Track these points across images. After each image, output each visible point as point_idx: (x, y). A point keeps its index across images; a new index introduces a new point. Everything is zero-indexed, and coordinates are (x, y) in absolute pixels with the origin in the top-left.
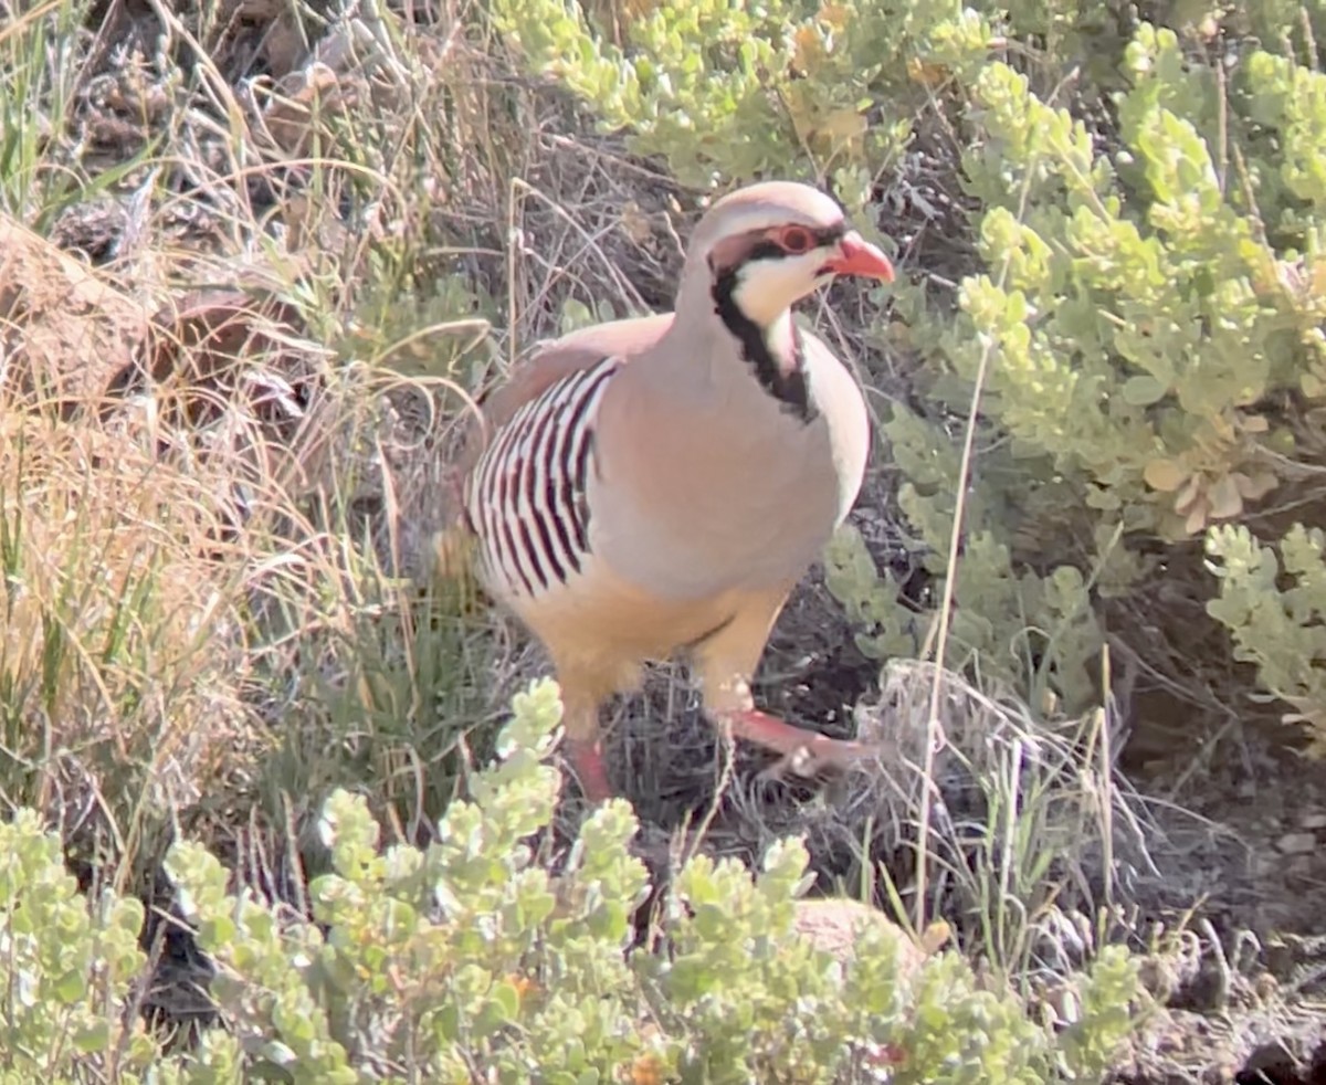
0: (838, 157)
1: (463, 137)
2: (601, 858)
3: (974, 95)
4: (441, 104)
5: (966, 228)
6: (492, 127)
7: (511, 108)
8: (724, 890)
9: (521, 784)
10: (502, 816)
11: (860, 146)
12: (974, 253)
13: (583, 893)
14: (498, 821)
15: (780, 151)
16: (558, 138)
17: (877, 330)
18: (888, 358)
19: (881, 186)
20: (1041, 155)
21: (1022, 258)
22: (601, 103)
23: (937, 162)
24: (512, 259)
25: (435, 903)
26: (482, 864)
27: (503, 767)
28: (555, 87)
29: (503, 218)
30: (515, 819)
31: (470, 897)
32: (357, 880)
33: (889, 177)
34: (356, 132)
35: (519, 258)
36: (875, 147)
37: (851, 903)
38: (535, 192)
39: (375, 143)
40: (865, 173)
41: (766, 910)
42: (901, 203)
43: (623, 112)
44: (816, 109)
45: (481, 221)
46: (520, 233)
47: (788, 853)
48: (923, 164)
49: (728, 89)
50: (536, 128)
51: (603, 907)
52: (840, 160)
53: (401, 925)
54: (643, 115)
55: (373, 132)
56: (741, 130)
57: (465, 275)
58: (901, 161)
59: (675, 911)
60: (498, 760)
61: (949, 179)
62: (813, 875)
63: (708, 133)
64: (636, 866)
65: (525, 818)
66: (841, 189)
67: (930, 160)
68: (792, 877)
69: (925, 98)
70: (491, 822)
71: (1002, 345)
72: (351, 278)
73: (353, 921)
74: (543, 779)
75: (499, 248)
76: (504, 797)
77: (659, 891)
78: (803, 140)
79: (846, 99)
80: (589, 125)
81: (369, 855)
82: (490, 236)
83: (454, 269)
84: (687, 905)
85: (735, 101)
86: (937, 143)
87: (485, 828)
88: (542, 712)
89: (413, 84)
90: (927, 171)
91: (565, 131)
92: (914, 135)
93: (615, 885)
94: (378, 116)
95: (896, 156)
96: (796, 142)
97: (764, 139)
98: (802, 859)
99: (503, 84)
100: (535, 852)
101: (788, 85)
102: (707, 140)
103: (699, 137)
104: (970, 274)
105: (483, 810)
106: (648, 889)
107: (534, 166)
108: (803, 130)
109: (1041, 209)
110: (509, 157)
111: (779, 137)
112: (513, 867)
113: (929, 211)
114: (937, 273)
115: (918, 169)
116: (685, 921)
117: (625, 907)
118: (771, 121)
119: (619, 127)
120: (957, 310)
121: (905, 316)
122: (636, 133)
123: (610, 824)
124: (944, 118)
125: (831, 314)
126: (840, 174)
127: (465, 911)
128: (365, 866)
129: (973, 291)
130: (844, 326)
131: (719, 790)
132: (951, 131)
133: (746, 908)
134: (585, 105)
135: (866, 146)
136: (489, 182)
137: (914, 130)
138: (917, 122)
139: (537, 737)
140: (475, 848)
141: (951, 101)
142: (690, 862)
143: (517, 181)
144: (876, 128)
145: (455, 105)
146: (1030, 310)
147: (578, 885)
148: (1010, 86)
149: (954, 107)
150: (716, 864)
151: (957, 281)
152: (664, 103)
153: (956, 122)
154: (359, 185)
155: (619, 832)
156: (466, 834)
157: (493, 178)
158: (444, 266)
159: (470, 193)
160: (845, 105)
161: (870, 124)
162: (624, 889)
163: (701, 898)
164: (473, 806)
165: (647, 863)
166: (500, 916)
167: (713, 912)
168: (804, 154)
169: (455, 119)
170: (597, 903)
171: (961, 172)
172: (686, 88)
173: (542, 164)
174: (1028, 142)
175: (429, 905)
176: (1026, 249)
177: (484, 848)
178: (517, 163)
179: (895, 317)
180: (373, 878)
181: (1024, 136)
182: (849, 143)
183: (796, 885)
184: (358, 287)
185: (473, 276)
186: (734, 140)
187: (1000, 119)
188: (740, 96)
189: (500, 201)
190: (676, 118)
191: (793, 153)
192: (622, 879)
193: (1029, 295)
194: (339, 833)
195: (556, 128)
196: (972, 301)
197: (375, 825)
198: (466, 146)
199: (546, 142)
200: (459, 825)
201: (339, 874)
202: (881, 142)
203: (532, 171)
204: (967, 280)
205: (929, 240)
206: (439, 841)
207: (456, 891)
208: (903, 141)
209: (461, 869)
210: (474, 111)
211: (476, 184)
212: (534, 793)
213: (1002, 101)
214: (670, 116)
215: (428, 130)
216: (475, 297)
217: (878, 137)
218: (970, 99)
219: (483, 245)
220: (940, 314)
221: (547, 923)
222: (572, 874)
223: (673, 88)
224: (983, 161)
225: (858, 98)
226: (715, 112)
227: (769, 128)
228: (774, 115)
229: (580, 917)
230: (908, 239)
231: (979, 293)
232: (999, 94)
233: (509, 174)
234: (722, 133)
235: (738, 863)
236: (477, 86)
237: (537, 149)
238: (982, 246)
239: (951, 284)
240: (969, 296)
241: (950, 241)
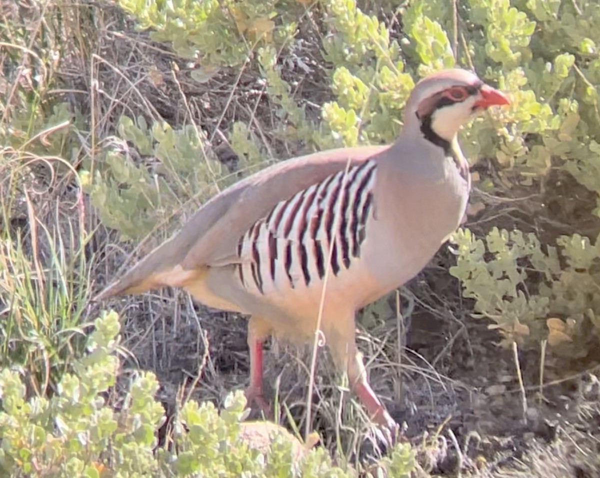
0: (260, 42)
1: (67, 32)
2: (141, 403)
3: (329, 10)
4: (55, 16)
5: (325, 78)
6: (81, 28)
7: (91, 18)
8: (204, 417)
9: (99, 365)
10: (90, 381)
11: (271, 37)
12: (330, 90)
13: (131, 420)
14: (87, 384)
15: (230, 39)
16: (116, 33)
17: (280, 130)
18: (286, 145)
19: (282, 57)
20: (363, 41)
21: (354, 93)
22: (137, 15)
23: (310, 44)
24: (93, 95)
25: (56, 426)
26: (79, 407)
27: (89, 356)
28: (114, 7)
29: (88, 74)
30: (96, 382)
31: (73, 423)
32: (15, 415)
33: (285, 52)
34: (11, 31)
35: (96, 96)
36: (279, 37)
37: (269, 423)
38: (104, 61)
39: (21, 36)
40: (274, 50)
41: (225, 428)
42: (292, 65)
43: (149, 20)
44: (248, 17)
45: (76, 76)
46: (97, 82)
47: (237, 399)
48: (303, 45)
49: (203, 7)
50: (104, 28)
51: (142, 427)
52: (261, 44)
53: (38, 438)
54: (159, 21)
55: (20, 31)
56: (209, 28)
57: (69, 104)
58: (292, 43)
59: (179, 429)
60: (87, 352)
61: (317, 52)
62: (249, 409)
63: (192, 30)
64: (158, 406)
65: (101, 382)
66: (262, 58)
67: (306, 43)
68: (238, 411)
69: (303, 11)
70: (84, 385)
71: (344, 137)
72: (9, 105)
73: (13, 436)
74: (110, 362)
75: (85, 89)
76: (91, 372)
77: (171, 418)
78: (241, 33)
79: (263, 12)
80: (131, 27)
81: (21, 402)
82: (81, 83)
83: (62, 101)
84: (185, 426)
85: (207, 14)
86: (310, 35)
87: (81, 387)
88: (110, 328)
89: (40, 6)
90: (305, 48)
91: (120, 29)
92: (298, 31)
93: (148, 416)
94: (23, 22)
95: (289, 41)
96: (238, 35)
97: (221, 33)
98: (244, 401)
99: (87, 6)
100: (106, 400)
101: (233, 5)
102: (191, 34)
103: (188, 32)
104: (328, 101)
105: (80, 378)
106: (164, 418)
107: (103, 48)
108: (241, 28)
109: (363, 68)
110: (90, 43)
111: (229, 32)
112: (95, 407)
113: (307, 69)
114: (312, 101)
115: (300, 48)
116: (184, 434)
117: (153, 427)
118: (225, 24)
119: (147, 28)
120: (322, 119)
121: (295, 123)
122: (155, 31)
123: (145, 385)
124: (314, 22)
125: (256, 122)
126: (261, 51)
127: (71, 430)
128: (19, 408)
129: (329, 110)
130: (263, 127)
131: (201, 367)
132: (317, 28)
133: (215, 427)
134: (129, 16)
135: (273, 36)
136: (80, 56)
137: (299, 28)
138: (300, 24)
139: (107, 340)
140: (76, 398)
141: (316, 13)
142: (186, 404)
143: (94, 55)
144: (279, 27)
145: (62, 17)
146: (358, 119)
147: (129, 416)
148: (347, 5)
149: (318, 16)
150: (200, 405)
151: (321, 105)
152: (170, 15)
153: (320, 24)
154: (13, 57)
155: (150, 388)
156: (71, 391)
157: (82, 54)
158: (58, 99)
159: (70, 61)
160: (262, 15)
161: (276, 25)
162: (152, 418)
163: (192, 422)
164: (75, 376)
165: (165, 404)
166: (88, 432)
167: (198, 430)
168: (242, 41)
169: (63, 24)
170: (139, 425)
171: (323, 49)
172: (181, 7)
173: (108, 46)
174: (356, 33)
175: (52, 427)
176: (356, 88)
177: (80, 398)
178: (95, 47)
179: (289, 123)
180: (23, 414)
181: (354, 30)
182: (265, 35)
183: (240, 415)
184: (13, 110)
185: (72, 105)
186: (206, 33)
187: (342, 22)
188: (209, 11)
189: (86, 66)
190: (176, 23)
191: (236, 40)
192: (151, 413)
193: (358, 112)
194: (5, 391)
195: (114, 28)
196: (329, 115)
197: (24, 386)
198: (68, 38)
199: (109, 35)
200: (67, 386)
201: (6, 412)
202: (281, 34)
203: (102, 50)
204: (326, 105)
205: (306, 84)
206: (57, 395)
207: (66, 420)
208: (293, 34)
209: (69, 409)
210: (72, 20)
211: (73, 57)
212: (106, 370)
213: (343, 13)
214: (173, 21)
215: (49, 29)
216: (73, 115)
217: (280, 32)
218: (326, 11)
219: (77, 88)
220: (312, 122)
221: (113, 436)
222: (125, 411)
223: (175, 8)
224: (334, 44)
225: (269, 12)
226: (196, 20)
227: (224, 27)
228: (226, 20)
229: (130, 433)
230: (296, 83)
231: (332, 111)
232: (341, 9)
233: (90, 51)
234: (200, 30)
235: (211, 404)
236: (74, 7)
237: (104, 39)
238: (333, 87)
239: (318, 106)
240: (327, 112)
241: (316, 84)
